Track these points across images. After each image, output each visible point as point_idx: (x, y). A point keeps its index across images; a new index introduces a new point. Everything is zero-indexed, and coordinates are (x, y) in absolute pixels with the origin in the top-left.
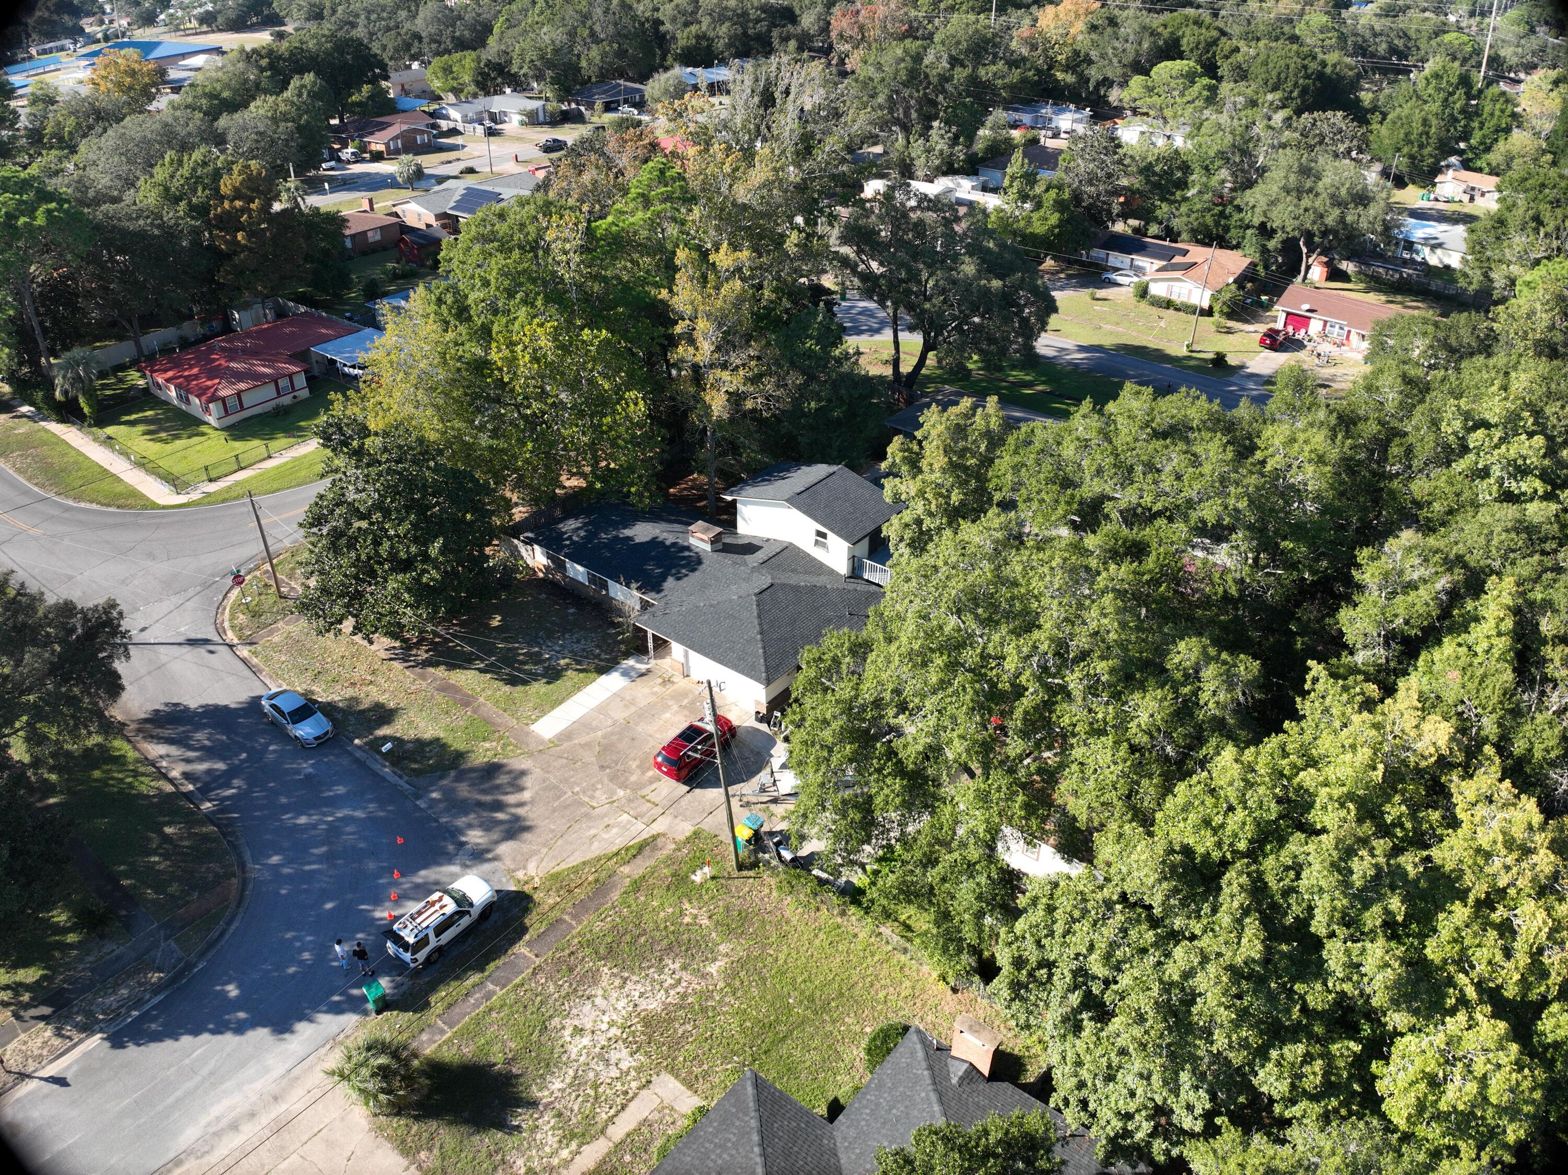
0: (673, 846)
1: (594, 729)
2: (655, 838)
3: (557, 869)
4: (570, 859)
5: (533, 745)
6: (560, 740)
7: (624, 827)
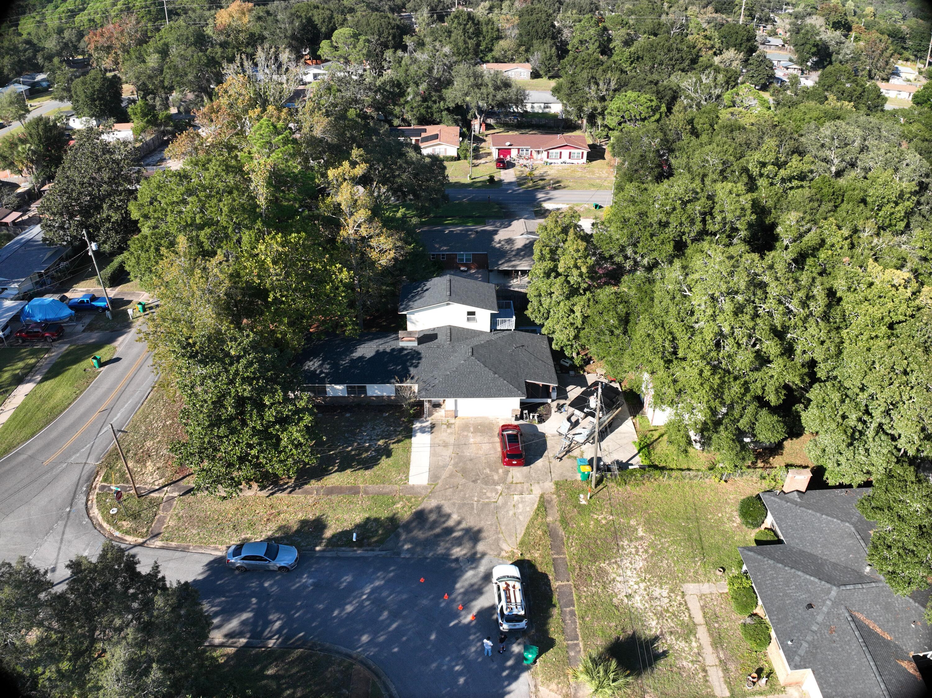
0: (555, 496)
1: (445, 466)
2: (542, 497)
3: (519, 540)
4: (519, 531)
5: (423, 492)
6: (434, 481)
7: (522, 502)
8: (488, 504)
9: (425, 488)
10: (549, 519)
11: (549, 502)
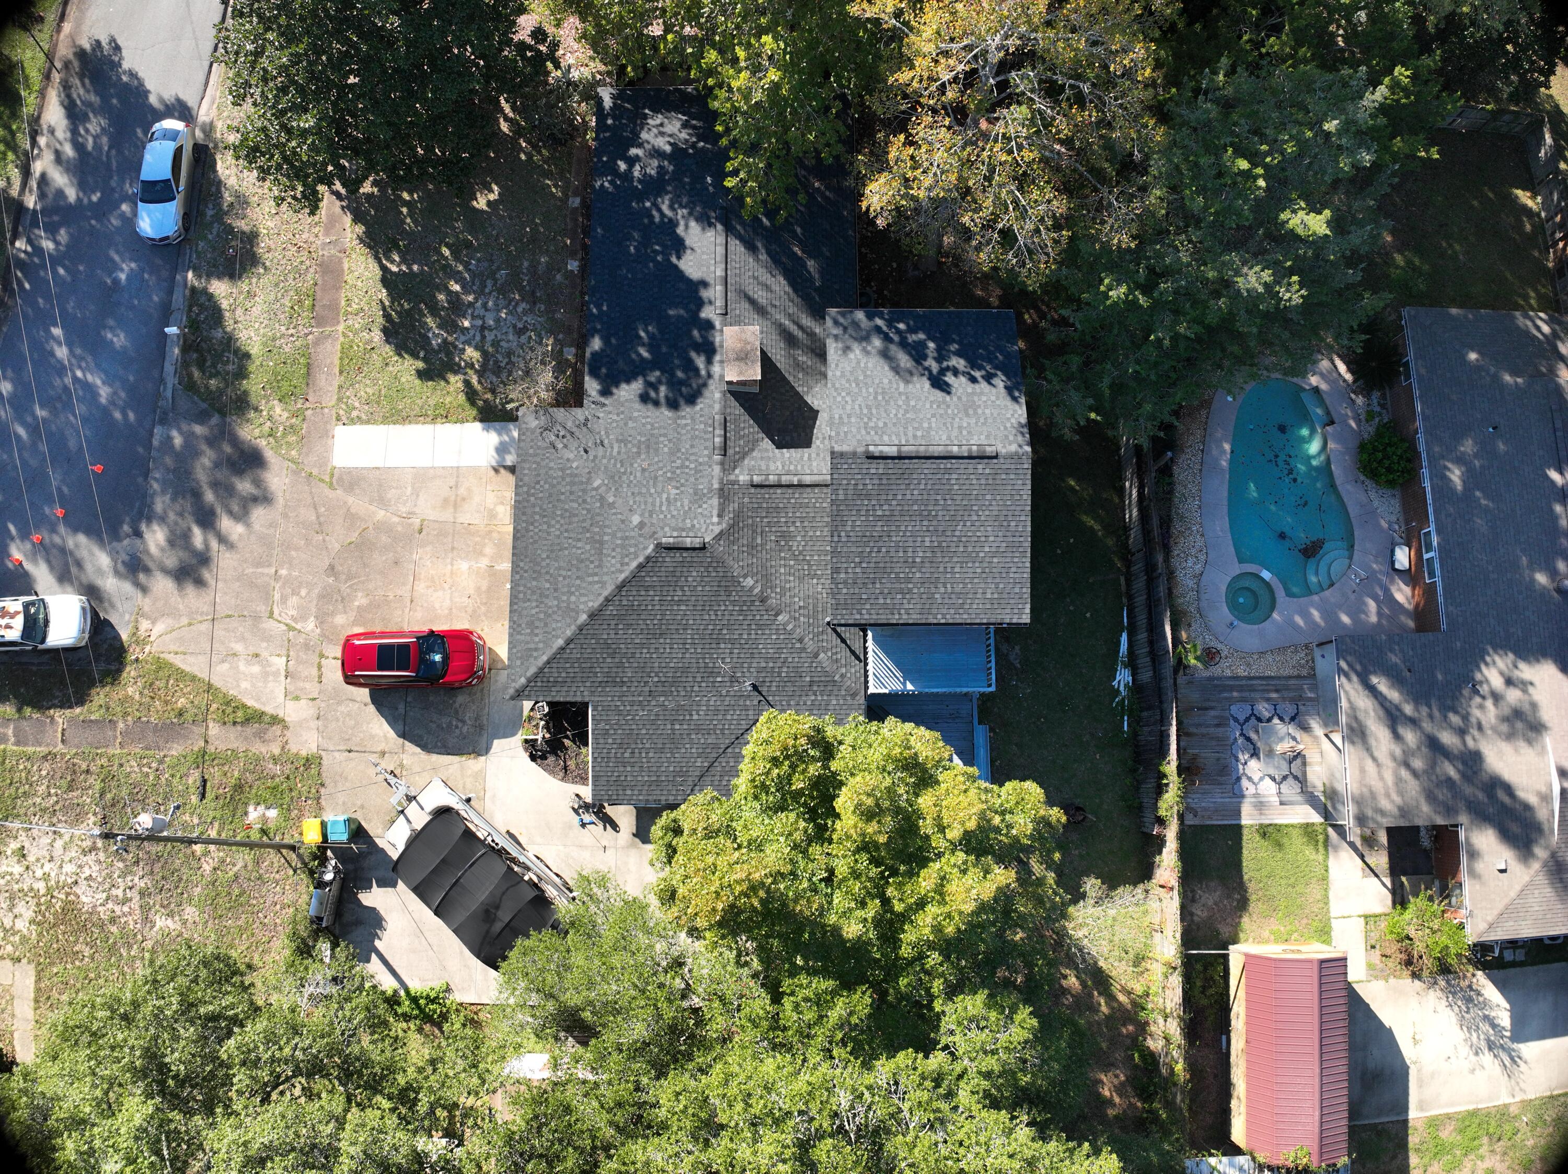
0: (277, 751)
1: (382, 502)
2: (275, 720)
3: (171, 658)
4: (191, 659)
5: (312, 458)
6: (340, 479)
7: (265, 675)
8: (267, 597)
9: (324, 461)
10: (214, 729)
11: (260, 736)
